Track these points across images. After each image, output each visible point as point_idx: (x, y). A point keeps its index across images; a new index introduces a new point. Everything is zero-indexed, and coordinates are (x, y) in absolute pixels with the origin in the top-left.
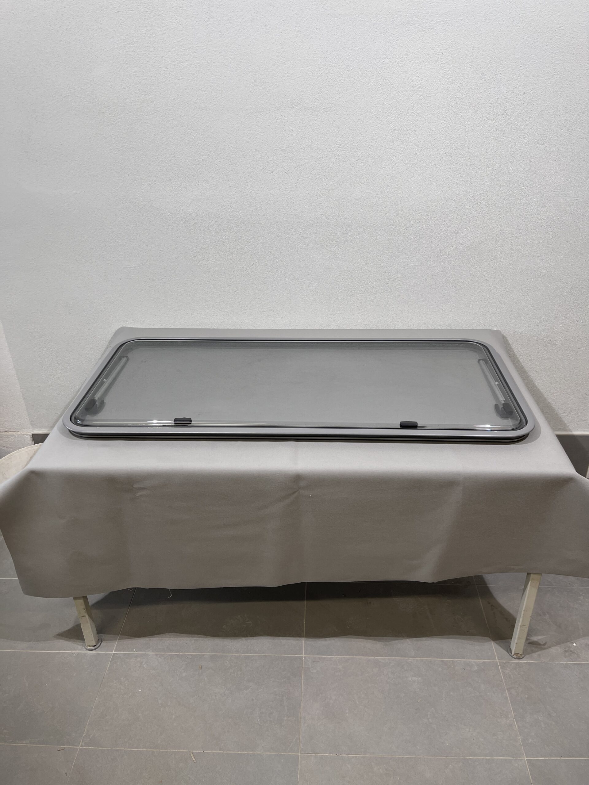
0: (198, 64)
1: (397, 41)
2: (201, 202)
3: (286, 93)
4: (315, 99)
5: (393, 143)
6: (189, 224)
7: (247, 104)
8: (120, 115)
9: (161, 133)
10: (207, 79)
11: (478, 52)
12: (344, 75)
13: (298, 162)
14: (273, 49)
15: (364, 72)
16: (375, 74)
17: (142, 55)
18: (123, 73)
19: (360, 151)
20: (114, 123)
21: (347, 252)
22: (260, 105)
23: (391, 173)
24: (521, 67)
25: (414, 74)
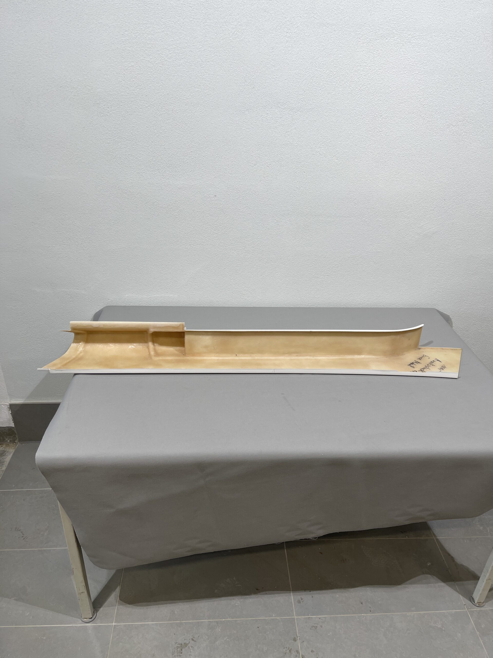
0: (193, 62)
1: (377, 51)
2: (186, 191)
3: (274, 93)
4: (299, 100)
5: (366, 143)
6: (174, 211)
7: (236, 102)
8: (114, 106)
9: (152, 126)
10: (200, 77)
11: (447, 65)
12: (327, 79)
13: (279, 157)
14: (265, 52)
15: (346, 77)
16: (355, 80)
17: (140, 51)
18: (120, 67)
19: (336, 149)
20: (108, 114)
21: (318, 239)
22: (248, 104)
23: (362, 169)
24: (482, 80)
25: (389, 81)
